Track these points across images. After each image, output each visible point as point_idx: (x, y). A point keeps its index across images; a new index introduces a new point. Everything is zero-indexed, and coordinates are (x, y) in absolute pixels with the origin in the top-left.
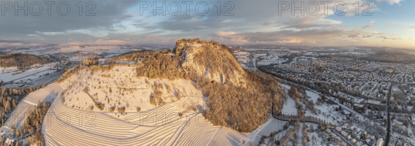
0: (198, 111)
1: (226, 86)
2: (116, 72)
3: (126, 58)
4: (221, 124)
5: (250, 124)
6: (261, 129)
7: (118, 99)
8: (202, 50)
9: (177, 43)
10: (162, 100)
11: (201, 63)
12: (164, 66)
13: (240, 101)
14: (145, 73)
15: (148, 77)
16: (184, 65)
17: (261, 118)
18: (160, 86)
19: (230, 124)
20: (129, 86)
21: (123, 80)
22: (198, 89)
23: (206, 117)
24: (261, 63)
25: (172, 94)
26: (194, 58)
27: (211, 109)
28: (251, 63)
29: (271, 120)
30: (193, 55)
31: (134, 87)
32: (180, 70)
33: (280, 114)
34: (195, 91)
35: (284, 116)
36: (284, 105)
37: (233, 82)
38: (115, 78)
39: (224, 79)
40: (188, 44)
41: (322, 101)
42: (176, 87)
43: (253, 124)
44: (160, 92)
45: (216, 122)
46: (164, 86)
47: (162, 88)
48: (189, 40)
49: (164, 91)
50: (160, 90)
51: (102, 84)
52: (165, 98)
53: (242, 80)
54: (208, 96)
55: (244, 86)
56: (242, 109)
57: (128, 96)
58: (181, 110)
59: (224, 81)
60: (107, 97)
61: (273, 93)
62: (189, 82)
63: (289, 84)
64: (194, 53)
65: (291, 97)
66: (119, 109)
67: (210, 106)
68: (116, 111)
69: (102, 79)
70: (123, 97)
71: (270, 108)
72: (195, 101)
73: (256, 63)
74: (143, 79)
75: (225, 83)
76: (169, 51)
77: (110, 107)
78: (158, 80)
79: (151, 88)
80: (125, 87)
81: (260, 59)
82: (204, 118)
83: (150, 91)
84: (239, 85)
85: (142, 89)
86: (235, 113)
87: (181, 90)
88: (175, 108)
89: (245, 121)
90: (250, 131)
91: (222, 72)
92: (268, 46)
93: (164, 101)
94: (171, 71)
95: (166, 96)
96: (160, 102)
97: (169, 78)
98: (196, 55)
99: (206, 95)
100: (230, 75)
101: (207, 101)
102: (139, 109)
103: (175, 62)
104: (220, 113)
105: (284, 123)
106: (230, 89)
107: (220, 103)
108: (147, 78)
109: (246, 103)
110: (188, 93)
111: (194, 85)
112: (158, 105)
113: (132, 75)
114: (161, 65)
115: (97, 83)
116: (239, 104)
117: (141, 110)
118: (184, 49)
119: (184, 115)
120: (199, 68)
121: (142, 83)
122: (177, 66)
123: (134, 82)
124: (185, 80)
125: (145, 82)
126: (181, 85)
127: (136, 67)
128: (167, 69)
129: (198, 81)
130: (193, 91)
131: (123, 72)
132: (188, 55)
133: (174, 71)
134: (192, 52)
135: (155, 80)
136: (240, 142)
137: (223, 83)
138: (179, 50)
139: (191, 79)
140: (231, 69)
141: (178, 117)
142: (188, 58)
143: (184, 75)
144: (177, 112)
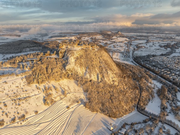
0: (80, 103)
1: (101, 84)
4: (97, 111)
5: (118, 113)
6: (125, 117)
7: (16, 110)
8: (81, 53)
10: (53, 100)
11: (81, 65)
12: (50, 70)
13: (111, 96)
14: (35, 81)
15: (39, 83)
16: (67, 68)
17: (126, 110)
18: (49, 88)
19: (103, 111)
20: (23, 95)
21: (15, 91)
23: (86, 107)
25: (60, 93)
26: (76, 61)
27: (90, 102)
29: (135, 112)
30: (74, 58)
31: (27, 95)
32: (64, 71)
33: (143, 110)
34: (77, 88)
35: (146, 112)
37: (107, 81)
39: (100, 78)
40: (69, 47)
42: (62, 86)
43: (120, 113)
44: (50, 94)
45: (93, 110)
46: (53, 88)
47: (51, 90)
50: (50, 92)
52: (55, 98)
53: (114, 79)
54: (87, 92)
55: (116, 83)
56: (112, 102)
57: (24, 105)
58: (68, 104)
59: (100, 80)
60: (3, 112)
61: (141, 90)
62: (72, 81)
63: (161, 82)
64: (75, 56)
65: (159, 96)
66: (19, 118)
67: (89, 99)
68: (17, 120)
70: (20, 107)
71: (136, 103)
72: (77, 96)
74: (34, 85)
77: (11, 119)
78: (46, 84)
79: (42, 93)
80: (18, 97)
82: (84, 107)
83: (42, 95)
84: (112, 83)
85: (35, 95)
86: (107, 104)
87: (66, 88)
88: (63, 103)
89: (114, 110)
90: (117, 118)
91: (98, 72)
93: (55, 100)
94: (56, 74)
95: (55, 96)
96: (52, 102)
97: (56, 80)
98: (77, 58)
99: (86, 91)
100: (105, 75)
101: (86, 95)
102: (36, 112)
103: (60, 65)
104: (96, 104)
105: (144, 118)
106: (104, 86)
107: (96, 97)
108: (37, 85)
109: (116, 98)
110: (72, 90)
111: (76, 83)
112: (50, 105)
113: (22, 84)
116: (110, 98)
117: (38, 113)
118: (65, 52)
119: (70, 107)
120: (80, 70)
121: (33, 91)
122: (61, 68)
123: (26, 91)
124: (69, 80)
125: (36, 88)
126: (66, 84)
127: (24, 76)
128: (53, 72)
129: (79, 81)
130: (76, 88)
131: (13, 83)
132: (70, 59)
133: (59, 73)
134: (73, 55)
135: (45, 84)
136: (109, 123)
137: (99, 81)
138: (61, 52)
139: (74, 79)
140: (106, 70)
141: (67, 109)
142: (70, 61)
143: (68, 76)
144: (65, 106)
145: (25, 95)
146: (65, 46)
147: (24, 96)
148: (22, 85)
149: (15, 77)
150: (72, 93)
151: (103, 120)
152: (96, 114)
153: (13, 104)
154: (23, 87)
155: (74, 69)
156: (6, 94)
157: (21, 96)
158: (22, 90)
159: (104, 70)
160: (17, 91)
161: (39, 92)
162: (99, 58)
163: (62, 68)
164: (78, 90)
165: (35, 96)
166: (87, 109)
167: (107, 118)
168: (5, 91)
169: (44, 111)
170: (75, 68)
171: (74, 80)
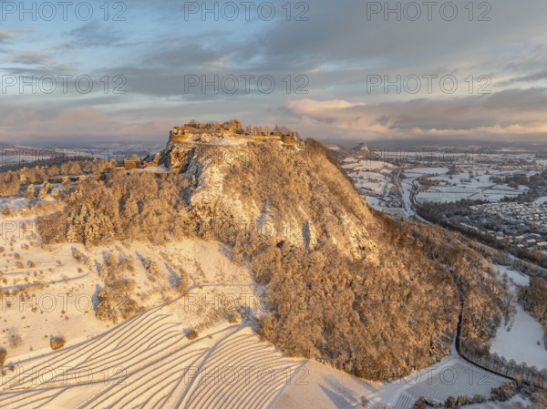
0: (239, 321)
1: (320, 257)
4: (306, 354)
5: (387, 362)
8: (248, 155)
9: (172, 136)
10: (133, 302)
11: (246, 192)
12: (135, 206)
13: (358, 297)
14: (72, 232)
15: (84, 242)
16: (194, 199)
17: (419, 352)
18: (126, 263)
19: (328, 353)
22: (240, 264)
23: (262, 336)
24: (426, 196)
25: (164, 282)
26: (227, 178)
27: (278, 316)
28: (396, 193)
29: (450, 362)
30: (222, 171)
31: (32, 280)
32: (184, 214)
33: (483, 353)
34: (229, 269)
35: (498, 361)
36: (501, 331)
37: (340, 247)
39: (313, 236)
40: (206, 138)
42: (176, 262)
43: (395, 363)
44: (126, 283)
45: (290, 349)
46: (137, 264)
47: (131, 268)
48: (208, 126)
49: (139, 277)
50: (127, 275)
52: (144, 297)
53: (365, 243)
54: (268, 282)
55: (373, 258)
56: (364, 320)
58: (194, 322)
59: (313, 242)
61: (463, 288)
62: (213, 247)
64: (224, 164)
67: (274, 307)
71: (452, 328)
73: (413, 195)
74: (65, 249)
75: (316, 249)
76: (149, 159)
78: (115, 249)
79: (94, 275)
81: (426, 183)
82: (256, 338)
83: (92, 282)
84: (358, 256)
85: (65, 280)
86: (345, 327)
87: (190, 269)
88: (175, 318)
89: (373, 351)
90: (385, 380)
91: (307, 217)
92: (453, 145)
93: (140, 303)
94: (156, 220)
95: (144, 289)
96: (128, 310)
97: (151, 240)
98: (232, 172)
99: (262, 279)
100: (331, 227)
102: (58, 342)
103: (170, 191)
104: (302, 323)
105: (496, 382)
106: (331, 264)
107: (302, 299)
108: (80, 247)
109: (375, 305)
110: (211, 276)
111: (226, 254)
112: (120, 320)
114: (122, 202)
116: (355, 305)
117: (66, 345)
118: (192, 152)
119: (200, 335)
120: (240, 207)
122: (174, 202)
123: (31, 265)
124: (201, 241)
125: (71, 258)
126: (191, 256)
127: (33, 217)
128: (143, 213)
129: (238, 243)
130: (226, 270)
132: (208, 171)
133: (165, 217)
134: (220, 161)
135: (108, 250)
136: (355, 400)
137: (311, 247)
138: (177, 155)
139: (218, 238)
140: (335, 212)
141: (186, 341)
142: (207, 180)
144: (180, 328)
145: (22, 277)
146: (190, 135)
147: (20, 283)
148: (17, 246)
150: (212, 288)
151: (329, 388)
152: (305, 362)
154: (22, 252)
155: (222, 205)
157: (5, 281)
159: (328, 211)
161: (80, 271)
162: (308, 173)
163: (178, 202)
164: (234, 277)
165: (63, 284)
166: (266, 343)
167: (344, 379)
169: (93, 339)
170: (224, 200)
171: (217, 243)
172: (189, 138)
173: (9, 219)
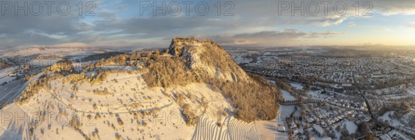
0: (228, 115)
1: (241, 84)
2: (115, 84)
3: (115, 61)
4: (254, 119)
7: (141, 136)
8: (204, 49)
10: (193, 114)
11: (209, 63)
12: (171, 70)
15: (164, 86)
16: (193, 66)
18: (181, 96)
19: (259, 117)
20: (146, 106)
21: (132, 97)
22: (216, 91)
23: (239, 118)
25: (197, 103)
26: (201, 58)
31: (153, 106)
32: (189, 72)
34: (214, 94)
36: (282, 95)
38: (117, 95)
39: (236, 77)
41: (307, 88)
44: (186, 105)
45: (249, 120)
46: (185, 96)
47: (184, 98)
49: (188, 101)
50: (185, 101)
51: (100, 109)
54: (230, 97)
59: (236, 79)
60: (117, 136)
62: (204, 85)
64: (198, 53)
69: (96, 98)
72: (219, 105)
74: (158, 89)
75: (238, 81)
78: (174, 89)
79: (174, 102)
80: (140, 108)
83: (176, 106)
85: (166, 106)
87: (199, 96)
90: (275, 118)
91: (230, 70)
94: (181, 75)
95: (194, 107)
98: (202, 55)
99: (228, 96)
101: (230, 102)
103: (180, 64)
108: (163, 89)
110: (208, 98)
111: (210, 88)
113: (140, 86)
115: (91, 108)
118: (183, 48)
119: (221, 124)
120: (209, 69)
121: (161, 98)
123: (149, 98)
124: (198, 84)
125: (162, 94)
126: (197, 90)
127: (139, 75)
128: (175, 73)
130: (212, 95)
131: (126, 83)
132: (193, 56)
133: (183, 74)
134: (196, 52)
135: (171, 89)
138: (177, 50)
139: (205, 82)
142: (194, 59)
143: (196, 79)
144: (214, 123)
145: (149, 104)
147: (149, 107)
148: (140, 88)
149: (128, 76)
150: (211, 103)
153: (132, 120)
154: (143, 91)
155: (203, 68)
156: (118, 99)
157: (143, 106)
158: (142, 96)
160: (135, 97)
161: (169, 101)
163: (185, 68)
164: (217, 97)
165: (166, 108)
166: (240, 121)
168: (116, 94)
172: (180, 43)
173: (131, 75)
